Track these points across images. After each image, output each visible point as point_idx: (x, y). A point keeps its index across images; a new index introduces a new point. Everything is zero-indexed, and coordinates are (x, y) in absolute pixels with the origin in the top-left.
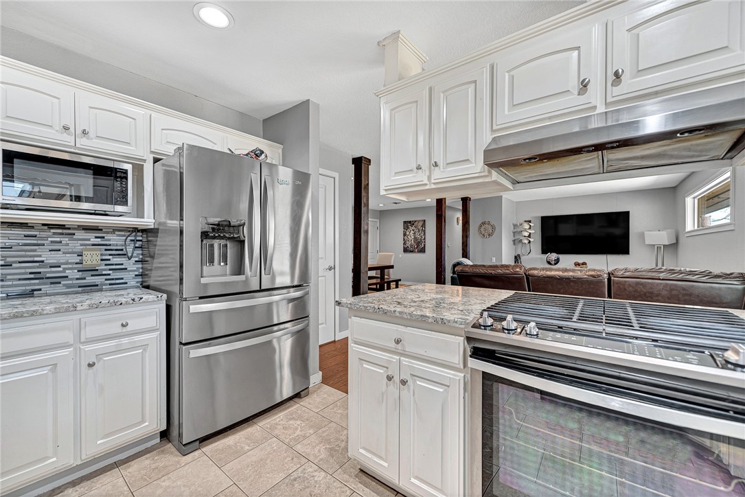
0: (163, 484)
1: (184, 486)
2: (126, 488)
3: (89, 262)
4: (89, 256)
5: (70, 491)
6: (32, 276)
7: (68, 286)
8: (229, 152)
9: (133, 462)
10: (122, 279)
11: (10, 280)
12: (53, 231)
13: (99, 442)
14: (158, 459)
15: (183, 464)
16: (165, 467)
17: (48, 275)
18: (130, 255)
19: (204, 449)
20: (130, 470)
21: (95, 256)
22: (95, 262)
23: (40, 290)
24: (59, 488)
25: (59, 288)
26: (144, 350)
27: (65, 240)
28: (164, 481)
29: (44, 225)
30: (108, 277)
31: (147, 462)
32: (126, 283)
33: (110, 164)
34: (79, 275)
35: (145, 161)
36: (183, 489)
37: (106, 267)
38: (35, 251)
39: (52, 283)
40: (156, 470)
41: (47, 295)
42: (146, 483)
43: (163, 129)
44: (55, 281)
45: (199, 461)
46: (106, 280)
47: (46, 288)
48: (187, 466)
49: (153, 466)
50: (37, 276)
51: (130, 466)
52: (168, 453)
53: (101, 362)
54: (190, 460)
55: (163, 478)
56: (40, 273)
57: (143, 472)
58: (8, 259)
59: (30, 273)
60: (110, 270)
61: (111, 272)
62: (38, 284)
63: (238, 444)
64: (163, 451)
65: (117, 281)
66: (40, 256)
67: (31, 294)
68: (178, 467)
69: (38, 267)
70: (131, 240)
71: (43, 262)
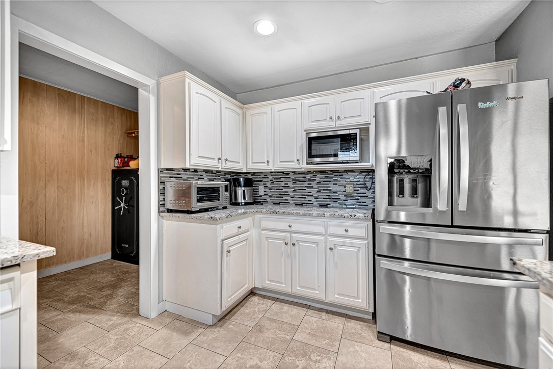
0: (356, 347)
1: (365, 359)
2: (341, 332)
3: (348, 191)
4: (348, 188)
5: (324, 314)
6: (327, 197)
7: (341, 204)
8: (427, 94)
9: (353, 321)
10: (365, 202)
11: (320, 198)
12: (334, 174)
13: (336, 296)
14: (364, 329)
15: (374, 345)
16: (364, 338)
17: (333, 197)
18: (369, 187)
19: (393, 346)
20: (349, 324)
21: (351, 188)
22: (351, 191)
23: (330, 204)
24: (322, 309)
25: (336, 205)
26: (358, 250)
27: (339, 179)
28: (358, 346)
29: (331, 171)
30: (358, 201)
31: (359, 327)
32: (367, 206)
33: (347, 132)
34: (344, 198)
35: (369, 124)
36: (363, 360)
37: (357, 195)
38: (328, 184)
39: (334, 202)
40: (359, 336)
41: (332, 207)
42: (350, 338)
43: (380, 98)
44: (336, 200)
45: (384, 352)
46: (357, 202)
47: (332, 204)
48: (375, 348)
49: (360, 332)
50: (329, 197)
51: (350, 322)
52: (372, 330)
53: (336, 250)
54: (380, 346)
55: (358, 344)
56: (330, 196)
57: (353, 331)
58: (320, 188)
59: (327, 196)
60: (359, 196)
61: (359, 198)
62: (329, 201)
63: (419, 365)
64: (370, 327)
65: (363, 204)
66: (330, 187)
67: (326, 206)
68: (371, 344)
69: (329, 193)
70: (370, 178)
71: (330, 190)
